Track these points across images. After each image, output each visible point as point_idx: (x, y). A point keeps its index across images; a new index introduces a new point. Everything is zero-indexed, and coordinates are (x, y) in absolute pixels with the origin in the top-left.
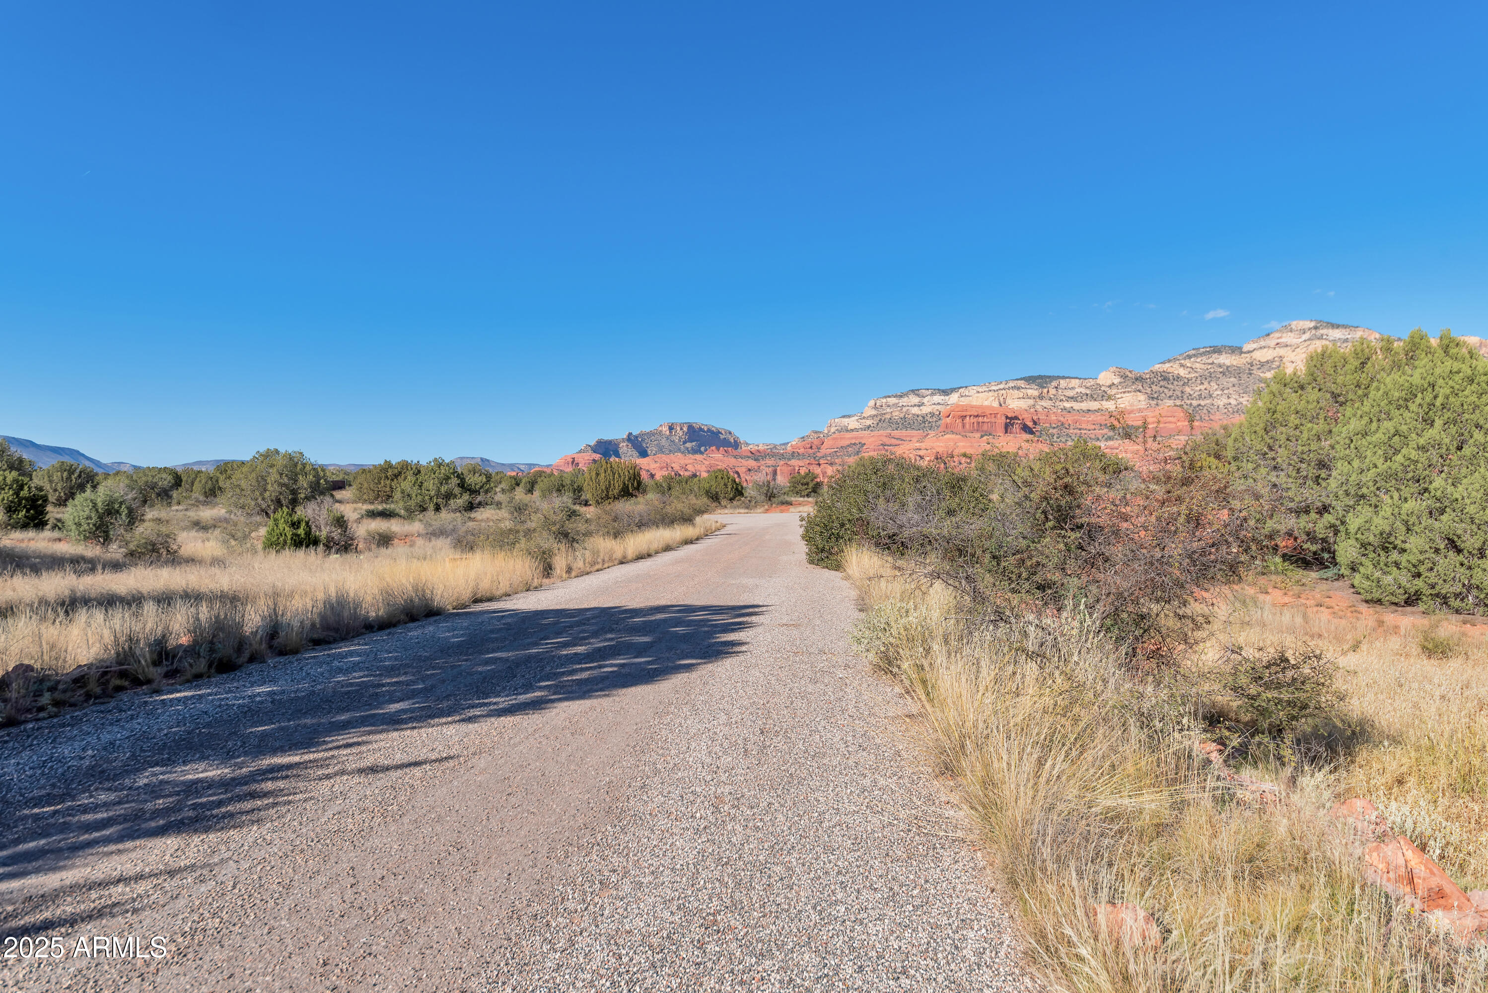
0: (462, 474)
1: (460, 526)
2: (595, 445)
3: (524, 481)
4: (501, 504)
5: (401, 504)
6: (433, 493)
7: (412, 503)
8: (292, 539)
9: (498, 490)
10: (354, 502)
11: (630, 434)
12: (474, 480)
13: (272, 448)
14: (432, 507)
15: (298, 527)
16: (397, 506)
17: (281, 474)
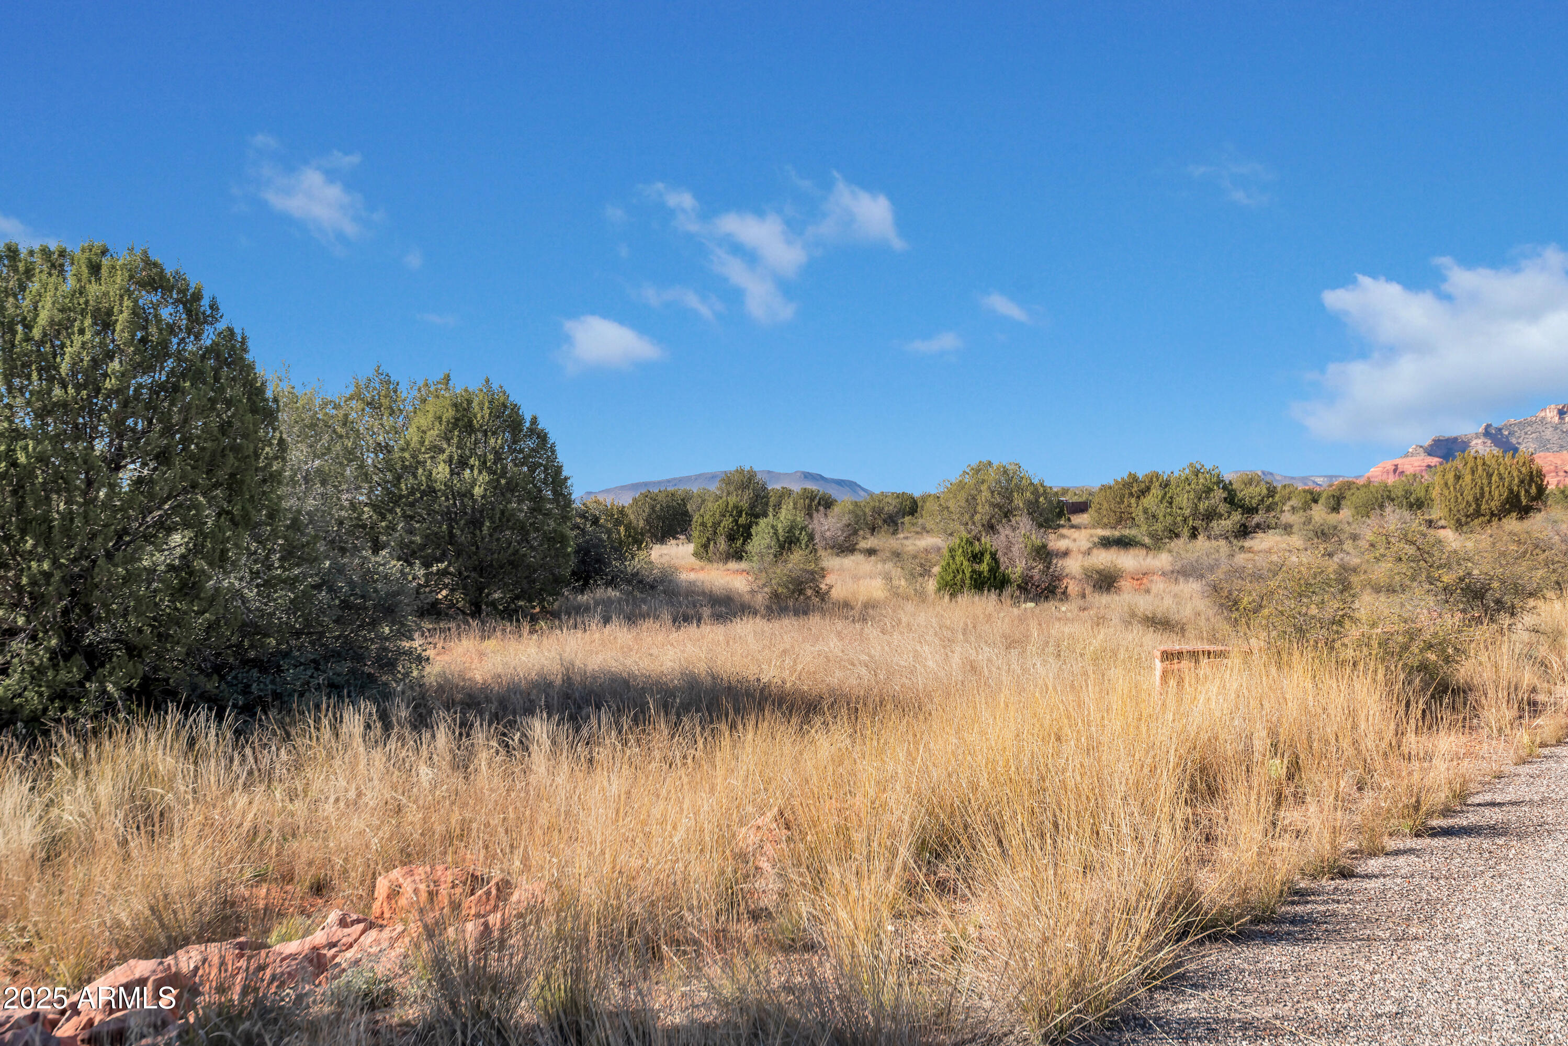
0: (1231, 483)
1: (1224, 560)
2: (1431, 446)
3: (1324, 495)
4: (1291, 526)
5: (1144, 528)
6: (1187, 512)
7: (1159, 527)
8: (971, 577)
9: (1286, 508)
10: (1094, 527)
11: (1489, 426)
12: (1249, 494)
13: (985, 461)
14: (1186, 532)
15: (981, 561)
16: (1138, 533)
17: (992, 492)
